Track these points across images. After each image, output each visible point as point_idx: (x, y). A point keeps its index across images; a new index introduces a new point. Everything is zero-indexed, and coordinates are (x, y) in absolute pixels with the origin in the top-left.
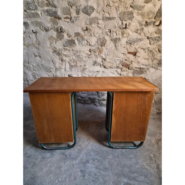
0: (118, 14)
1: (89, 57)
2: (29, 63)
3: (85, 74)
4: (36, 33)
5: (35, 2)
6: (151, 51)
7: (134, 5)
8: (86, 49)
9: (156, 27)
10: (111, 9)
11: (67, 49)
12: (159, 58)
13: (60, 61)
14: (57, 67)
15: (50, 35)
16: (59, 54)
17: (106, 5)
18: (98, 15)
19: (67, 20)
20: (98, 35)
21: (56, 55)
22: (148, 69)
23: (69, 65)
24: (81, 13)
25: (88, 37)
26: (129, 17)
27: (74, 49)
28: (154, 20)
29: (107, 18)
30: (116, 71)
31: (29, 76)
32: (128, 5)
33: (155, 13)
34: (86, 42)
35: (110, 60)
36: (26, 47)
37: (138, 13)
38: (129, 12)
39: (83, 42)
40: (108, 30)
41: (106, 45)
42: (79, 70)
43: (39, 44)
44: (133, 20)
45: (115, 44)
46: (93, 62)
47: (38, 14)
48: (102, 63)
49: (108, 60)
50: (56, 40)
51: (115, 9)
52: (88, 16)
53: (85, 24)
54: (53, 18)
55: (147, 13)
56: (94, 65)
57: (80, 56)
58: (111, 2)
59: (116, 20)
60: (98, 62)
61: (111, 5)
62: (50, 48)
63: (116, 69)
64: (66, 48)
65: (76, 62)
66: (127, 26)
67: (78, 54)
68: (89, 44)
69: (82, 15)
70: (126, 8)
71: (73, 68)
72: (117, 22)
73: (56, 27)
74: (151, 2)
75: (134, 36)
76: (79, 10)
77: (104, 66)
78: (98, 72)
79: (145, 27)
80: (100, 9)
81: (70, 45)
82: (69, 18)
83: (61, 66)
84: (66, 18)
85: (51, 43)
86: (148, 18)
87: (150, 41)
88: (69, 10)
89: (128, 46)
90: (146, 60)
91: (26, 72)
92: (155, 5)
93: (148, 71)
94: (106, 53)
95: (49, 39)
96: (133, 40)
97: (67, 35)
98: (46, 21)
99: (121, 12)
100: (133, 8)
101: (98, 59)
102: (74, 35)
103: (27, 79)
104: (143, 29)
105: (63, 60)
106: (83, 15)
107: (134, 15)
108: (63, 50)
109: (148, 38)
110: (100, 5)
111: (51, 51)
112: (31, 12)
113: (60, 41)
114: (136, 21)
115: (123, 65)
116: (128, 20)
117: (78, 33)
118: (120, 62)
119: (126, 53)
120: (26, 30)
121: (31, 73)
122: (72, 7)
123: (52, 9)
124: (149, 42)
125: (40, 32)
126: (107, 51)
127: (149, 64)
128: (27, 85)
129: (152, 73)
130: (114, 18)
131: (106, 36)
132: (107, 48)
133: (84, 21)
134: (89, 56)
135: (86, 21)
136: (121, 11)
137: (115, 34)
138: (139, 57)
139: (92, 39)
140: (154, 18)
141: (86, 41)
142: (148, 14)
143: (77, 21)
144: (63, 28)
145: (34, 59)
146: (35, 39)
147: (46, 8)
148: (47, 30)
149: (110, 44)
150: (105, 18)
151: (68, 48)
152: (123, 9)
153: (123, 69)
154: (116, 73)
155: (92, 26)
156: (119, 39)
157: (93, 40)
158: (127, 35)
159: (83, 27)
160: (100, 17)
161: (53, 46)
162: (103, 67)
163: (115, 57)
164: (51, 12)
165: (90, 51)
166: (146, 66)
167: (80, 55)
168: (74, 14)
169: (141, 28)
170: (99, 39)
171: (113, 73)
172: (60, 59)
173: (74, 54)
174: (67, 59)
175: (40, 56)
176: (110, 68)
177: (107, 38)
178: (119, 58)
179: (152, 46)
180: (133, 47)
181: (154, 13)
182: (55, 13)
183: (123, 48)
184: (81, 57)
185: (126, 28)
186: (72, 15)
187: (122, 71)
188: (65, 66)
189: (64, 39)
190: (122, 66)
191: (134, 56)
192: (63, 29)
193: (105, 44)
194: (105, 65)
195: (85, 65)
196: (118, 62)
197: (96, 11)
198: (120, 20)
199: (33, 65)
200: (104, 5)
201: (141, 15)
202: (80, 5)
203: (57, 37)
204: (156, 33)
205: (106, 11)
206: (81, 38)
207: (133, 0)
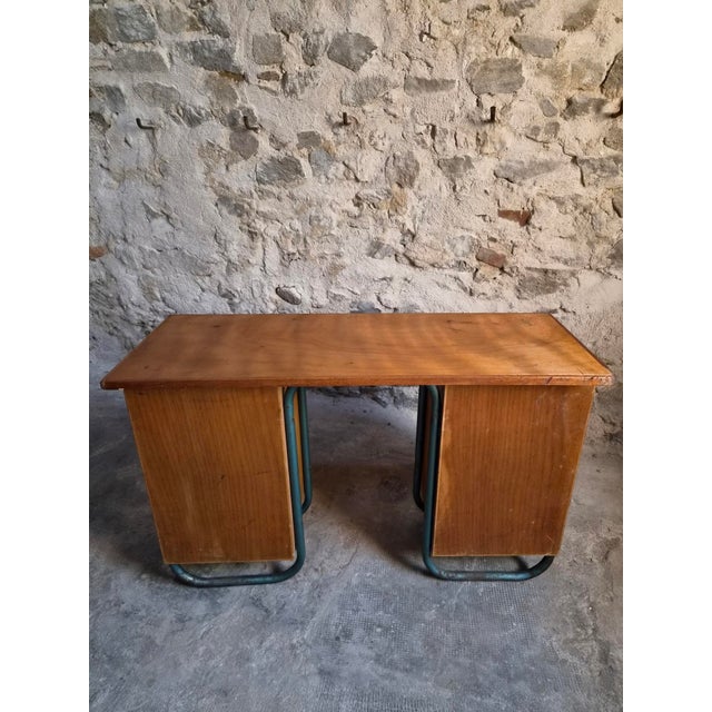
0: (464, 67)
1: (355, 223)
2: (125, 240)
3: (338, 286)
4: (151, 129)
5: (145, 13)
6: (585, 210)
7: (525, 37)
8: (343, 195)
9: (605, 122)
10: (437, 49)
11: (269, 194)
12: (615, 237)
13: (246, 237)
14: (234, 257)
15: (204, 139)
16: (239, 210)
17: (417, 32)
18: (385, 70)
19: (269, 84)
20: (387, 142)
21: (230, 213)
22: (573, 274)
23: (277, 251)
24: (323, 59)
25: (351, 152)
26: (506, 79)
27: (299, 192)
28: (597, 95)
29: (423, 84)
30: (456, 278)
31: (129, 290)
32: (500, 34)
33: (602, 69)
34: (342, 167)
35: (431, 238)
36: (115, 179)
37: (539, 65)
38: (503, 61)
39: (333, 169)
40: (425, 127)
41: (417, 183)
42: (316, 271)
43: (163, 172)
44: (519, 91)
45: (453, 181)
46: (368, 243)
47: (157, 59)
48: (401, 249)
49: (423, 237)
50: (229, 159)
51: (451, 51)
52: (348, 72)
53: (338, 100)
54: (216, 73)
55: (573, 67)
56: (372, 254)
57: (320, 221)
58: (436, 23)
59: (456, 89)
60: (387, 242)
61: (436, 32)
62: (206, 186)
63: (454, 272)
64: (267, 187)
65: (305, 241)
66: (498, 115)
67: (313, 213)
68: (352, 177)
69: (327, 68)
70: (493, 45)
71: (294, 263)
72: (460, 100)
73: (228, 109)
74: (589, 28)
75: (522, 151)
76: (316, 47)
77: (408, 258)
78: (388, 280)
79: (565, 118)
80: (394, 48)
81: (281, 177)
82: (276, 77)
83: (247, 253)
84: (267, 76)
85: (209, 171)
86: (577, 86)
87: (581, 171)
88: (279, 47)
89: (501, 190)
90: (569, 243)
91: (114, 272)
92: (602, 40)
93: (572, 281)
94: (419, 212)
95: (201, 152)
96: (519, 166)
97: (271, 140)
98: (192, 86)
99: (475, 63)
100: (520, 47)
101: (389, 231)
102: (296, 141)
103: (119, 299)
104: (557, 125)
105: (256, 234)
106: (329, 66)
107: (525, 72)
108: (255, 195)
109: (575, 160)
110: (394, 33)
111: (210, 197)
112: (129, 50)
113: (243, 163)
114: (531, 98)
115: (480, 255)
116: (500, 92)
117: (313, 133)
118: (471, 247)
119: (493, 214)
120: (115, 115)
121: (135, 277)
122: (288, 37)
123: (214, 41)
124: (579, 177)
125: (167, 127)
126: (421, 203)
127: (578, 258)
128: (119, 320)
129: (591, 291)
130: (446, 84)
131: (419, 147)
132: (423, 193)
133: (333, 89)
134: (353, 221)
135: (341, 92)
136: (473, 57)
137: (450, 143)
138: (540, 229)
139: (366, 158)
140: (597, 88)
141: (344, 163)
142: (577, 73)
143: (306, 89)
144: (256, 115)
145: (146, 226)
146: (146, 152)
147: (189, 37)
148: (193, 121)
149: (432, 181)
150: (415, 82)
151: (275, 190)
152: (483, 49)
153: (480, 272)
154: (454, 286)
155: (364, 111)
156: (468, 162)
157: (370, 164)
158: (498, 146)
159: (329, 112)
160: (396, 76)
161: (218, 179)
162: (407, 262)
163: (451, 228)
164: (210, 51)
165: (356, 201)
166: (566, 263)
167: (321, 217)
168: (295, 64)
169: (550, 125)
170: (391, 159)
171: (445, 286)
172: (245, 227)
173: (297, 212)
174: (273, 231)
175: (168, 217)
176: (431, 269)
177: (422, 156)
178: (466, 234)
179: (590, 189)
180: (521, 194)
181: (597, 68)
182: (225, 55)
183: (482, 197)
184: (322, 223)
185: (492, 120)
186: (287, 68)
187: (478, 281)
188: (262, 255)
189: (259, 156)
190: (478, 260)
191: (522, 225)
192: (254, 119)
193: (412, 179)
194: (412, 255)
195: (339, 255)
196: (462, 247)
197: (380, 53)
198: (469, 93)
199: (140, 248)
200: (411, 33)
201: (551, 73)
202: (318, 29)
203: (232, 147)
204: (604, 141)
205: (420, 54)
206: (324, 153)
207: (521, 18)
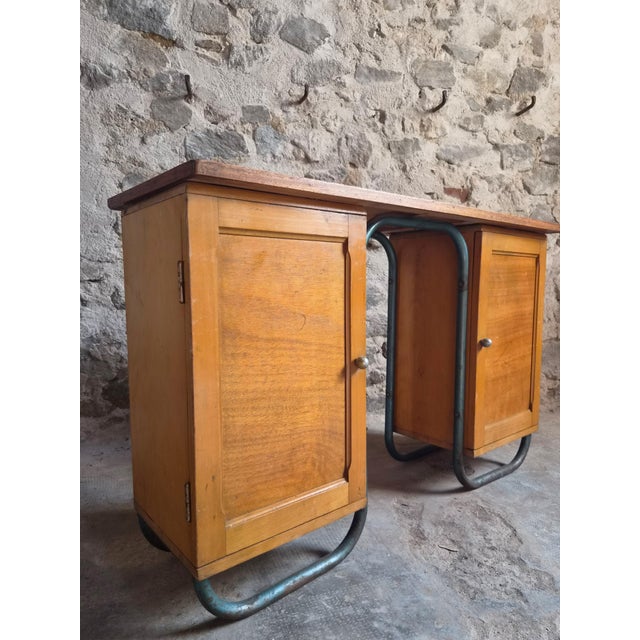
0: (408, 63)
6: (506, 188)
7: (455, 46)
9: (512, 119)
10: (385, 45)
12: (528, 211)
15: (113, 103)
17: (367, 29)
18: (338, 57)
19: (208, 54)
20: (339, 124)
24: (274, 37)
25: (300, 131)
26: (442, 77)
28: (505, 97)
29: (373, 73)
32: (435, 41)
33: (507, 78)
34: (291, 147)
37: (465, 71)
38: (440, 63)
39: (280, 148)
40: (374, 112)
41: (370, 163)
44: (453, 88)
45: (402, 161)
50: (147, 130)
51: (395, 49)
52: (301, 54)
53: (289, 79)
54: (136, 33)
55: (488, 74)
58: (384, 25)
59: (401, 81)
61: (384, 30)
62: (107, 161)
68: (303, 156)
69: (276, 47)
70: (431, 49)
72: (405, 91)
73: (153, 72)
74: (496, 47)
75: (458, 138)
76: (267, 25)
79: (486, 114)
80: (346, 38)
81: (219, 153)
84: (208, 46)
86: (492, 89)
87: (502, 156)
88: (224, 18)
89: (444, 170)
92: (505, 58)
95: (107, 119)
96: (457, 150)
97: (207, 112)
99: (417, 60)
100: (451, 54)
102: (240, 114)
104: (481, 118)
106: (280, 45)
107: (456, 74)
109: (496, 147)
110: (346, 26)
113: (165, 135)
114: (461, 94)
116: (439, 87)
117: (261, 108)
119: (440, 191)
122: (234, 11)
124: (499, 160)
126: (374, 182)
130: (393, 75)
131: (370, 130)
132: (375, 172)
133: (284, 67)
135: (292, 71)
136: (416, 56)
137: (398, 127)
138: (477, 205)
139: (317, 137)
140: (505, 93)
141: (293, 143)
142: (491, 79)
143: (255, 63)
144: (192, 80)
149: (383, 161)
150: (366, 71)
152: (423, 51)
155: (316, 92)
156: (416, 144)
157: (322, 143)
158: (439, 132)
160: (348, 63)
161: (127, 153)
164: (134, 8)
168: (242, 38)
169: (476, 117)
170: (344, 139)
177: (373, 138)
179: (508, 171)
180: (461, 174)
181: (503, 77)
182: (155, 16)
183: (429, 176)
186: (232, 39)
189: (190, 128)
191: (463, 202)
193: (366, 159)
197: (332, 41)
198: (414, 85)
200: (362, 29)
201: (473, 78)
202: (270, 8)
203: (153, 115)
204: (515, 133)
205: (370, 48)
206: (272, 130)
207: (450, 33)
